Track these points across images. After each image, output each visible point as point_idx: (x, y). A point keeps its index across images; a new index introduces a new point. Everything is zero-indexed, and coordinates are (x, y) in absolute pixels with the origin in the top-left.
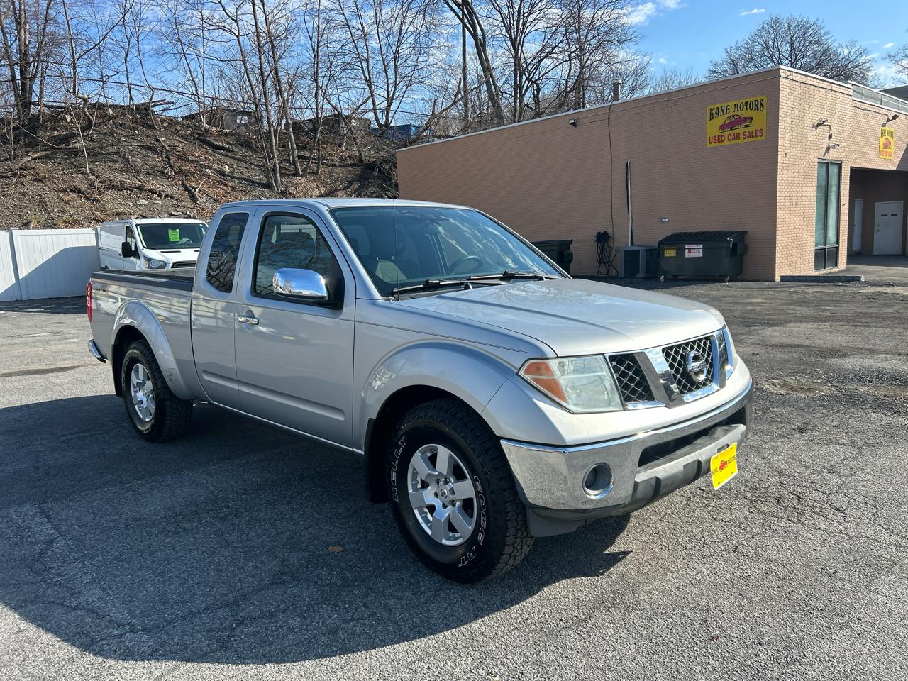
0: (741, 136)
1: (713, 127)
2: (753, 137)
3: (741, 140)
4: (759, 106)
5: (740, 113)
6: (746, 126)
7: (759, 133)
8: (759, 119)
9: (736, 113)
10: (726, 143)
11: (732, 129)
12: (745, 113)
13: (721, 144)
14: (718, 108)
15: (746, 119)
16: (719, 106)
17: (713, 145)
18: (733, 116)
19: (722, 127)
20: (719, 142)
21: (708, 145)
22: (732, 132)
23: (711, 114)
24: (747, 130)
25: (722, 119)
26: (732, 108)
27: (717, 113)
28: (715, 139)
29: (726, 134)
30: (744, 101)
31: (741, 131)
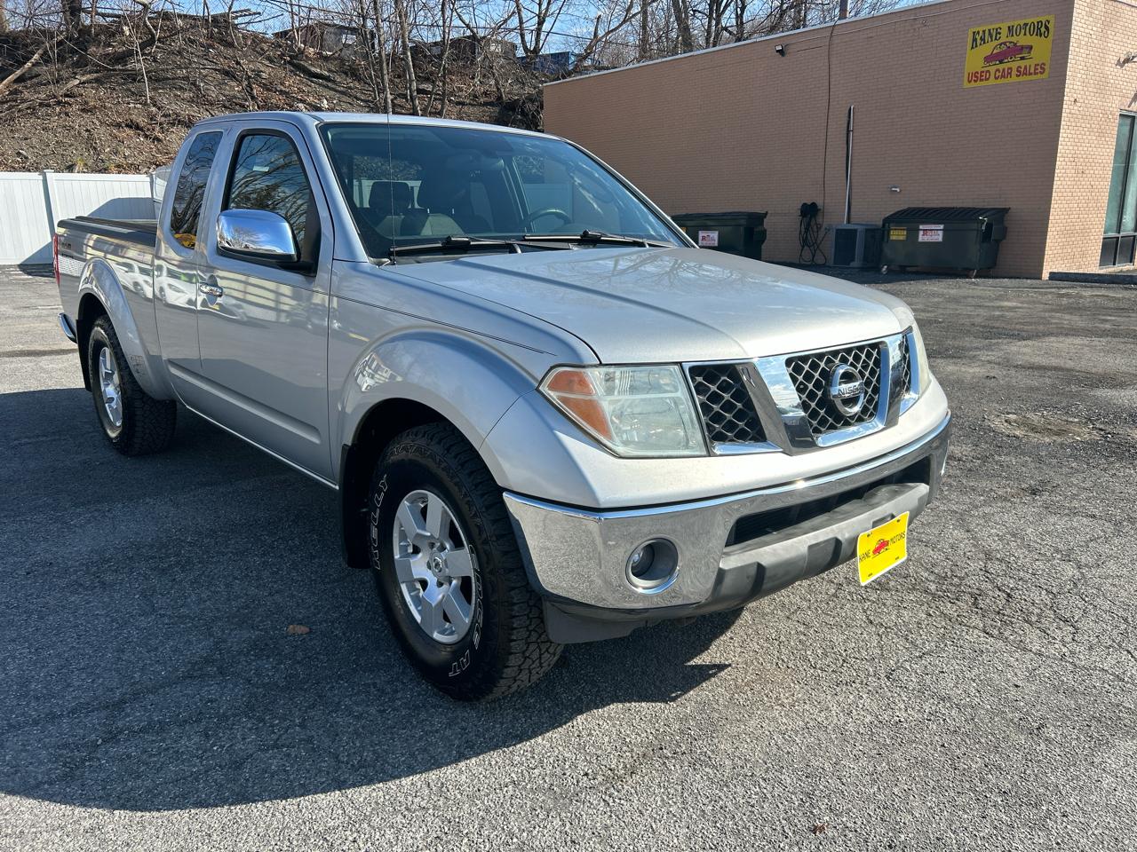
0: (1014, 72)
1: (975, 60)
2: (1030, 74)
3: (1014, 79)
4: (1043, 29)
5: (1014, 39)
6: (1022, 58)
7: (1041, 68)
8: (1041, 49)
9: (1010, 39)
10: (992, 81)
11: (1001, 62)
12: (1023, 40)
13: (984, 83)
14: (984, 31)
15: (1022, 48)
16: (986, 28)
17: (973, 84)
18: (1004, 43)
19: (988, 59)
20: (981, 80)
21: (966, 85)
22: (1001, 67)
23: (975, 40)
24: (1022, 63)
25: (988, 48)
26: (1004, 32)
27: (983, 39)
28: (976, 77)
29: (992, 69)
30: (1022, 23)
31: (1014, 65)
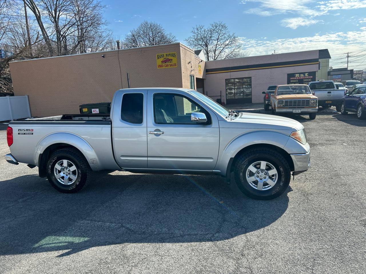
0: (169, 65)
1: (159, 62)
2: (173, 66)
3: (169, 67)
4: (174, 55)
5: (168, 57)
6: (170, 62)
7: (175, 65)
8: (174, 60)
9: (167, 57)
10: (164, 67)
11: (165, 63)
12: (170, 58)
13: (162, 68)
14: (160, 55)
15: (170, 60)
16: (161, 54)
17: (159, 68)
18: (166, 58)
19: (162, 62)
20: (161, 67)
21: (158, 68)
22: (166, 64)
23: (158, 57)
24: (171, 63)
25: (162, 59)
26: (165, 56)
27: (160, 57)
28: (160, 66)
29: (164, 64)
30: (169, 53)
31: (169, 64)
